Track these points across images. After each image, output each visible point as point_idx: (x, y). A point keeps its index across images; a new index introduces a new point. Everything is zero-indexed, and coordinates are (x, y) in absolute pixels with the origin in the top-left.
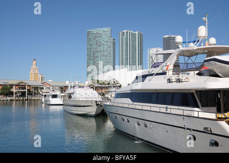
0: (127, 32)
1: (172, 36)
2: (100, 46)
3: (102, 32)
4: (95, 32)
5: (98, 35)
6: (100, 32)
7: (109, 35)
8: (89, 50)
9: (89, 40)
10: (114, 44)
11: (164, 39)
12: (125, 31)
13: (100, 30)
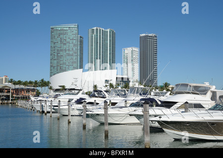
0: (97, 29)
1: (149, 35)
2: (65, 44)
3: (68, 29)
4: (60, 29)
5: (63, 33)
6: (65, 29)
7: (75, 32)
8: (53, 48)
9: (52, 37)
10: (81, 42)
11: (141, 37)
12: (95, 28)
13: (65, 27)
